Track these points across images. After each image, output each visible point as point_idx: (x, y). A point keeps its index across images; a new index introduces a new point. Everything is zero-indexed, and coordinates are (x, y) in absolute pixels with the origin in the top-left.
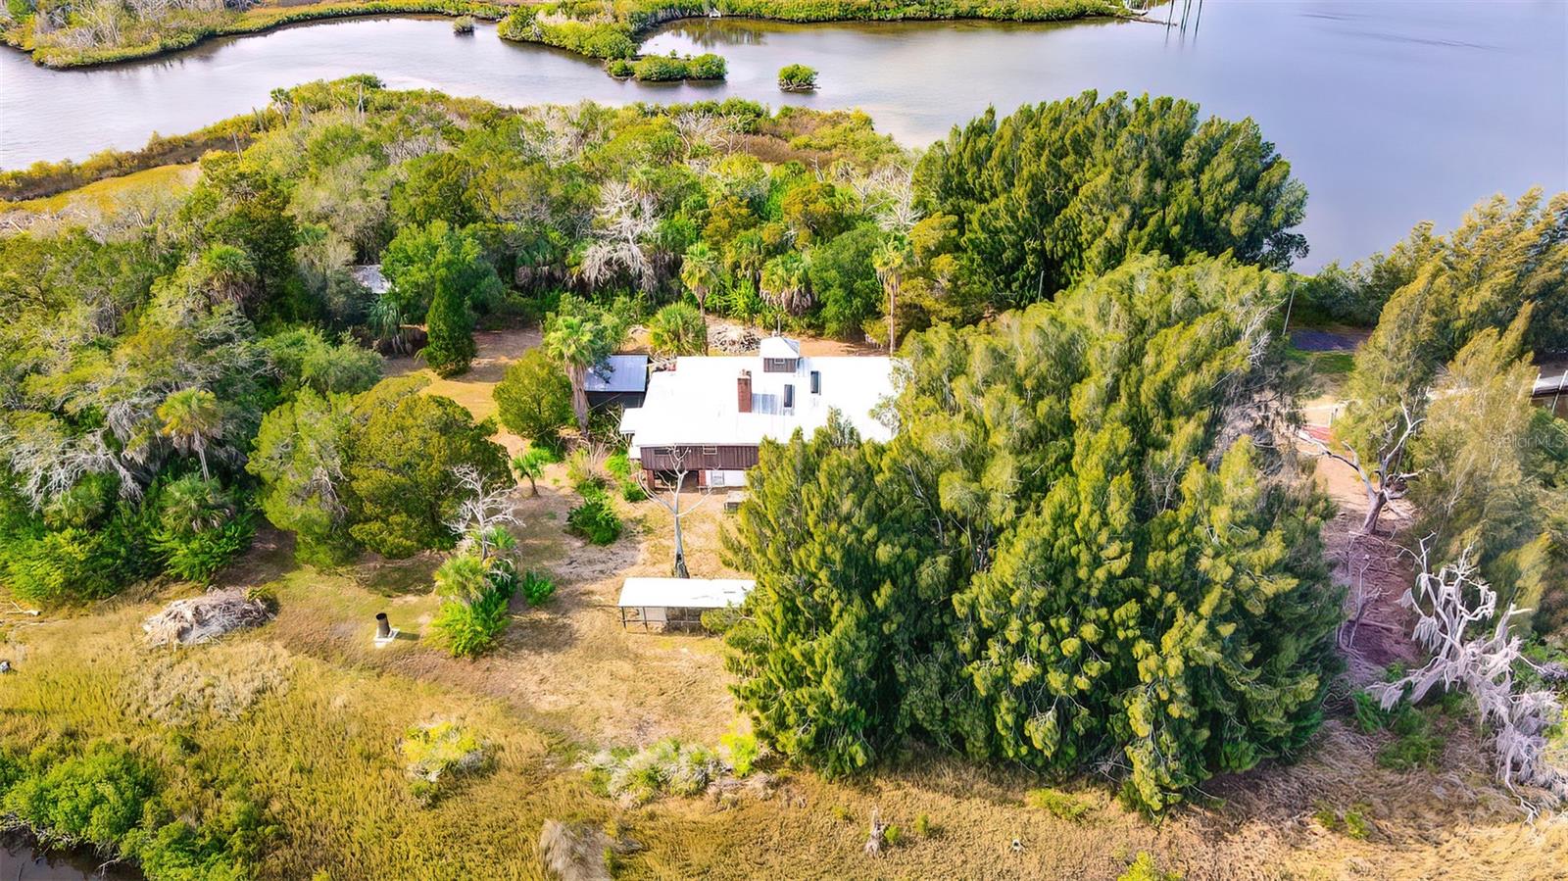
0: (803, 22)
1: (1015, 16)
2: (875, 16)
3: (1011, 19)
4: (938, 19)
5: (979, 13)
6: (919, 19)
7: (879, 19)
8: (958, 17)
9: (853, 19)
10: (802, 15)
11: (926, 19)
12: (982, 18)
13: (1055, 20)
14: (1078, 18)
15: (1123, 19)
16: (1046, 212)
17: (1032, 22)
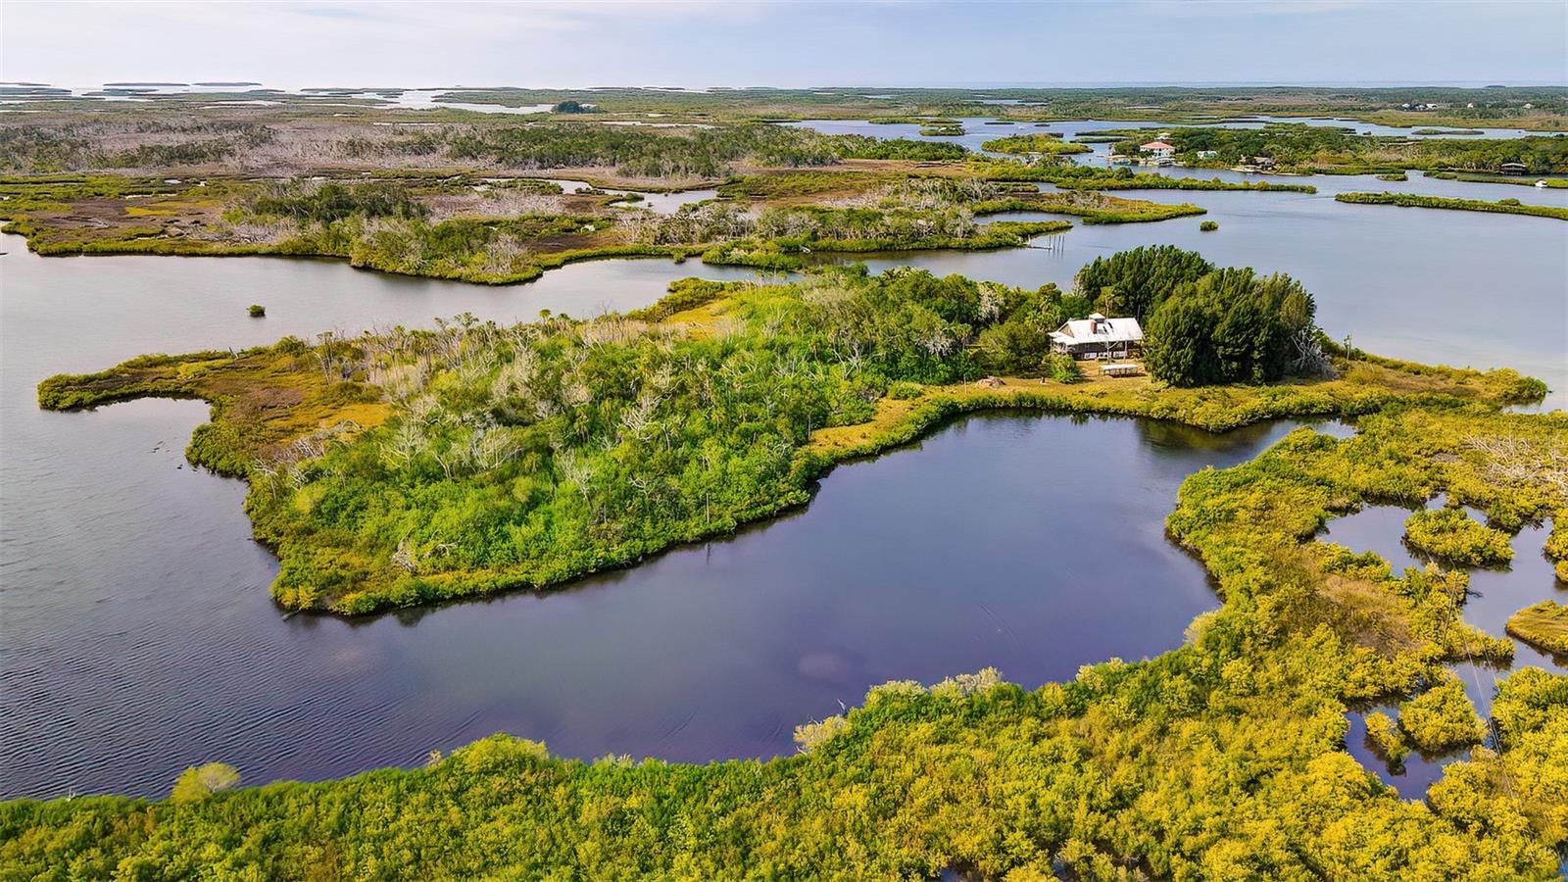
1: (970, 246)
2: (898, 248)
3: (967, 248)
4: (929, 248)
5: (950, 245)
7: (900, 249)
9: (885, 249)
11: (923, 249)
12: (952, 247)
13: (990, 248)
14: (1000, 247)
15: (1021, 247)
16: (1136, 286)
17: (979, 249)
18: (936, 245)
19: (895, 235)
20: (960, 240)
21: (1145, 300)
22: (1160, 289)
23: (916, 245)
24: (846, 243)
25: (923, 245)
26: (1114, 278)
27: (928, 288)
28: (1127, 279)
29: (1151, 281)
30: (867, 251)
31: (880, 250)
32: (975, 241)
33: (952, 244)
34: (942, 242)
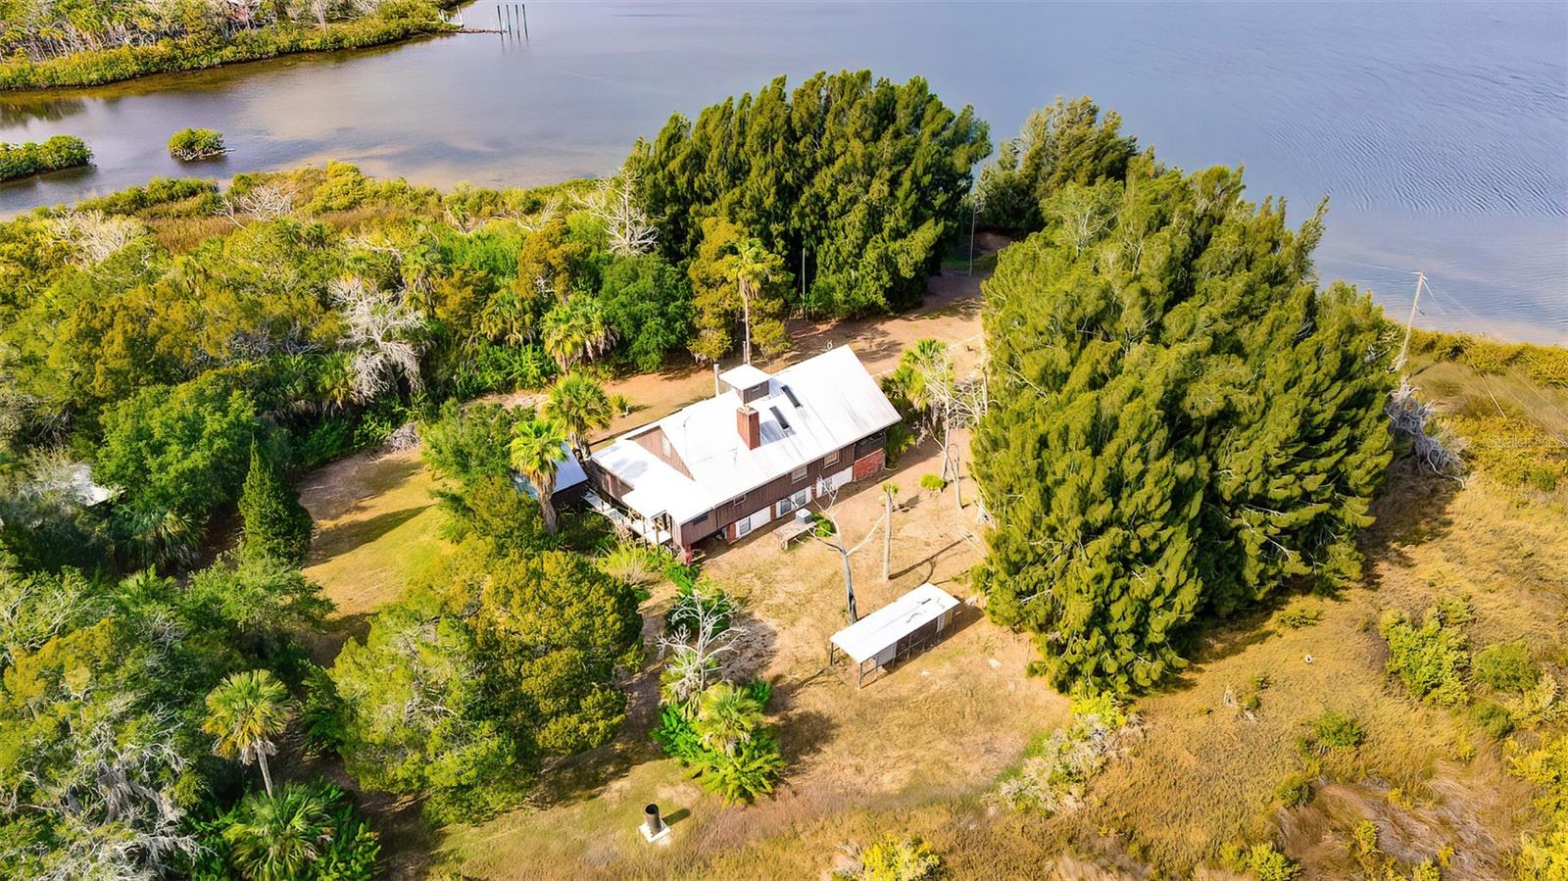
0: (99, 85)
1: (346, 43)
2: (187, 65)
3: (342, 48)
4: (260, 59)
5: (303, 46)
6: (239, 61)
7: (193, 68)
8: (281, 53)
9: (159, 72)
10: (94, 76)
11: (248, 61)
12: (308, 51)
13: (387, 42)
14: (406, 37)
15: (450, 32)
16: (788, 194)
17: (366, 48)
18: (272, 48)
19: (175, 34)
20: (325, 30)
21: (815, 229)
22: (854, 200)
23: (228, 53)
24: (64, 65)
25: (244, 54)
26: (721, 178)
27: (131, 343)
28: (759, 182)
29: (822, 181)
30: (115, 81)
31: (145, 74)
32: (352, 31)
33: (307, 43)
34: (284, 41)
